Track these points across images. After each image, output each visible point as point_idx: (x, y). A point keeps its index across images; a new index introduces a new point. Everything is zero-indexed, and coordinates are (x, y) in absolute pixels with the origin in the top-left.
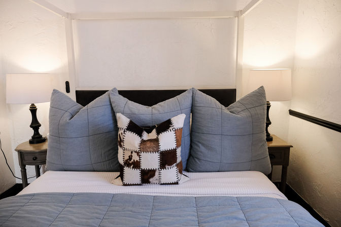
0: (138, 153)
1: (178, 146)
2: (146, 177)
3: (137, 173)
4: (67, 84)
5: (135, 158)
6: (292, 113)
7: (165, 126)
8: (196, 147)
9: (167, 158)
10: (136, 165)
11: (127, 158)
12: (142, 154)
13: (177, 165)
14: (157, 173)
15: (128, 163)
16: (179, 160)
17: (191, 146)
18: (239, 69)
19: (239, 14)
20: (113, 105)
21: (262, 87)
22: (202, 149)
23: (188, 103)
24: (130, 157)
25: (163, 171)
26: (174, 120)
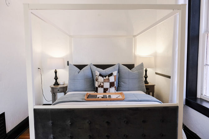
0: (103, 83)
1: (115, 81)
2: (105, 91)
3: (102, 89)
4: (68, 62)
5: (102, 84)
6: (156, 73)
7: (111, 75)
8: (120, 83)
9: (112, 85)
10: (102, 87)
11: (99, 84)
12: (104, 83)
13: (115, 87)
14: (109, 89)
15: (99, 86)
16: (115, 86)
17: (118, 83)
18: (135, 57)
19: (135, 36)
20: (92, 69)
21: (142, 63)
22: (122, 83)
23: (117, 68)
24: (100, 84)
25: (110, 89)
26: (113, 73)
